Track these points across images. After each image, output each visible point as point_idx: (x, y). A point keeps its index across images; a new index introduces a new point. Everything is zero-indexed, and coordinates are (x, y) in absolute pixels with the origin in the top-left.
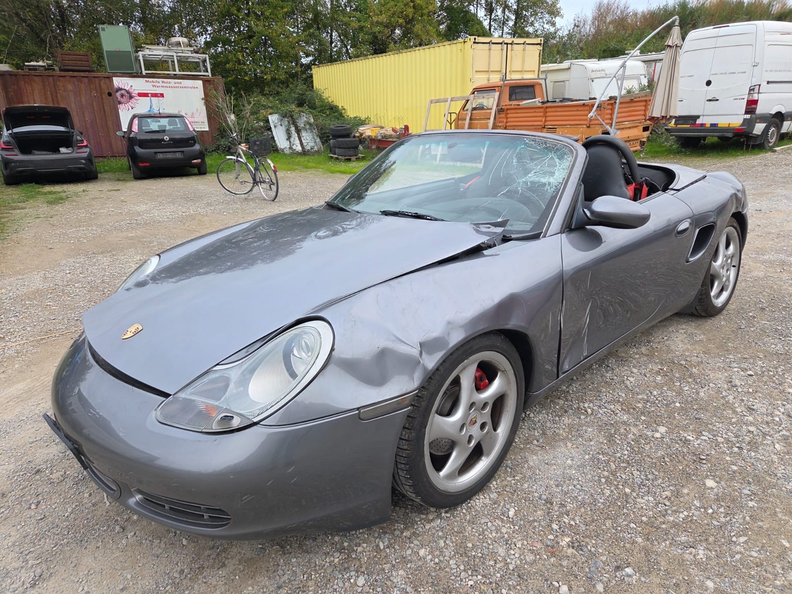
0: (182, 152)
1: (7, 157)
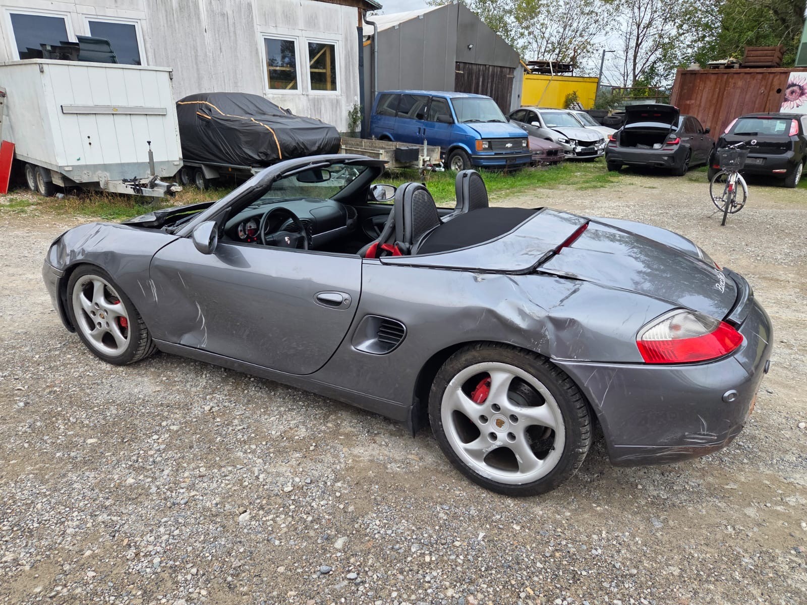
0: (765, 158)
1: (610, 148)
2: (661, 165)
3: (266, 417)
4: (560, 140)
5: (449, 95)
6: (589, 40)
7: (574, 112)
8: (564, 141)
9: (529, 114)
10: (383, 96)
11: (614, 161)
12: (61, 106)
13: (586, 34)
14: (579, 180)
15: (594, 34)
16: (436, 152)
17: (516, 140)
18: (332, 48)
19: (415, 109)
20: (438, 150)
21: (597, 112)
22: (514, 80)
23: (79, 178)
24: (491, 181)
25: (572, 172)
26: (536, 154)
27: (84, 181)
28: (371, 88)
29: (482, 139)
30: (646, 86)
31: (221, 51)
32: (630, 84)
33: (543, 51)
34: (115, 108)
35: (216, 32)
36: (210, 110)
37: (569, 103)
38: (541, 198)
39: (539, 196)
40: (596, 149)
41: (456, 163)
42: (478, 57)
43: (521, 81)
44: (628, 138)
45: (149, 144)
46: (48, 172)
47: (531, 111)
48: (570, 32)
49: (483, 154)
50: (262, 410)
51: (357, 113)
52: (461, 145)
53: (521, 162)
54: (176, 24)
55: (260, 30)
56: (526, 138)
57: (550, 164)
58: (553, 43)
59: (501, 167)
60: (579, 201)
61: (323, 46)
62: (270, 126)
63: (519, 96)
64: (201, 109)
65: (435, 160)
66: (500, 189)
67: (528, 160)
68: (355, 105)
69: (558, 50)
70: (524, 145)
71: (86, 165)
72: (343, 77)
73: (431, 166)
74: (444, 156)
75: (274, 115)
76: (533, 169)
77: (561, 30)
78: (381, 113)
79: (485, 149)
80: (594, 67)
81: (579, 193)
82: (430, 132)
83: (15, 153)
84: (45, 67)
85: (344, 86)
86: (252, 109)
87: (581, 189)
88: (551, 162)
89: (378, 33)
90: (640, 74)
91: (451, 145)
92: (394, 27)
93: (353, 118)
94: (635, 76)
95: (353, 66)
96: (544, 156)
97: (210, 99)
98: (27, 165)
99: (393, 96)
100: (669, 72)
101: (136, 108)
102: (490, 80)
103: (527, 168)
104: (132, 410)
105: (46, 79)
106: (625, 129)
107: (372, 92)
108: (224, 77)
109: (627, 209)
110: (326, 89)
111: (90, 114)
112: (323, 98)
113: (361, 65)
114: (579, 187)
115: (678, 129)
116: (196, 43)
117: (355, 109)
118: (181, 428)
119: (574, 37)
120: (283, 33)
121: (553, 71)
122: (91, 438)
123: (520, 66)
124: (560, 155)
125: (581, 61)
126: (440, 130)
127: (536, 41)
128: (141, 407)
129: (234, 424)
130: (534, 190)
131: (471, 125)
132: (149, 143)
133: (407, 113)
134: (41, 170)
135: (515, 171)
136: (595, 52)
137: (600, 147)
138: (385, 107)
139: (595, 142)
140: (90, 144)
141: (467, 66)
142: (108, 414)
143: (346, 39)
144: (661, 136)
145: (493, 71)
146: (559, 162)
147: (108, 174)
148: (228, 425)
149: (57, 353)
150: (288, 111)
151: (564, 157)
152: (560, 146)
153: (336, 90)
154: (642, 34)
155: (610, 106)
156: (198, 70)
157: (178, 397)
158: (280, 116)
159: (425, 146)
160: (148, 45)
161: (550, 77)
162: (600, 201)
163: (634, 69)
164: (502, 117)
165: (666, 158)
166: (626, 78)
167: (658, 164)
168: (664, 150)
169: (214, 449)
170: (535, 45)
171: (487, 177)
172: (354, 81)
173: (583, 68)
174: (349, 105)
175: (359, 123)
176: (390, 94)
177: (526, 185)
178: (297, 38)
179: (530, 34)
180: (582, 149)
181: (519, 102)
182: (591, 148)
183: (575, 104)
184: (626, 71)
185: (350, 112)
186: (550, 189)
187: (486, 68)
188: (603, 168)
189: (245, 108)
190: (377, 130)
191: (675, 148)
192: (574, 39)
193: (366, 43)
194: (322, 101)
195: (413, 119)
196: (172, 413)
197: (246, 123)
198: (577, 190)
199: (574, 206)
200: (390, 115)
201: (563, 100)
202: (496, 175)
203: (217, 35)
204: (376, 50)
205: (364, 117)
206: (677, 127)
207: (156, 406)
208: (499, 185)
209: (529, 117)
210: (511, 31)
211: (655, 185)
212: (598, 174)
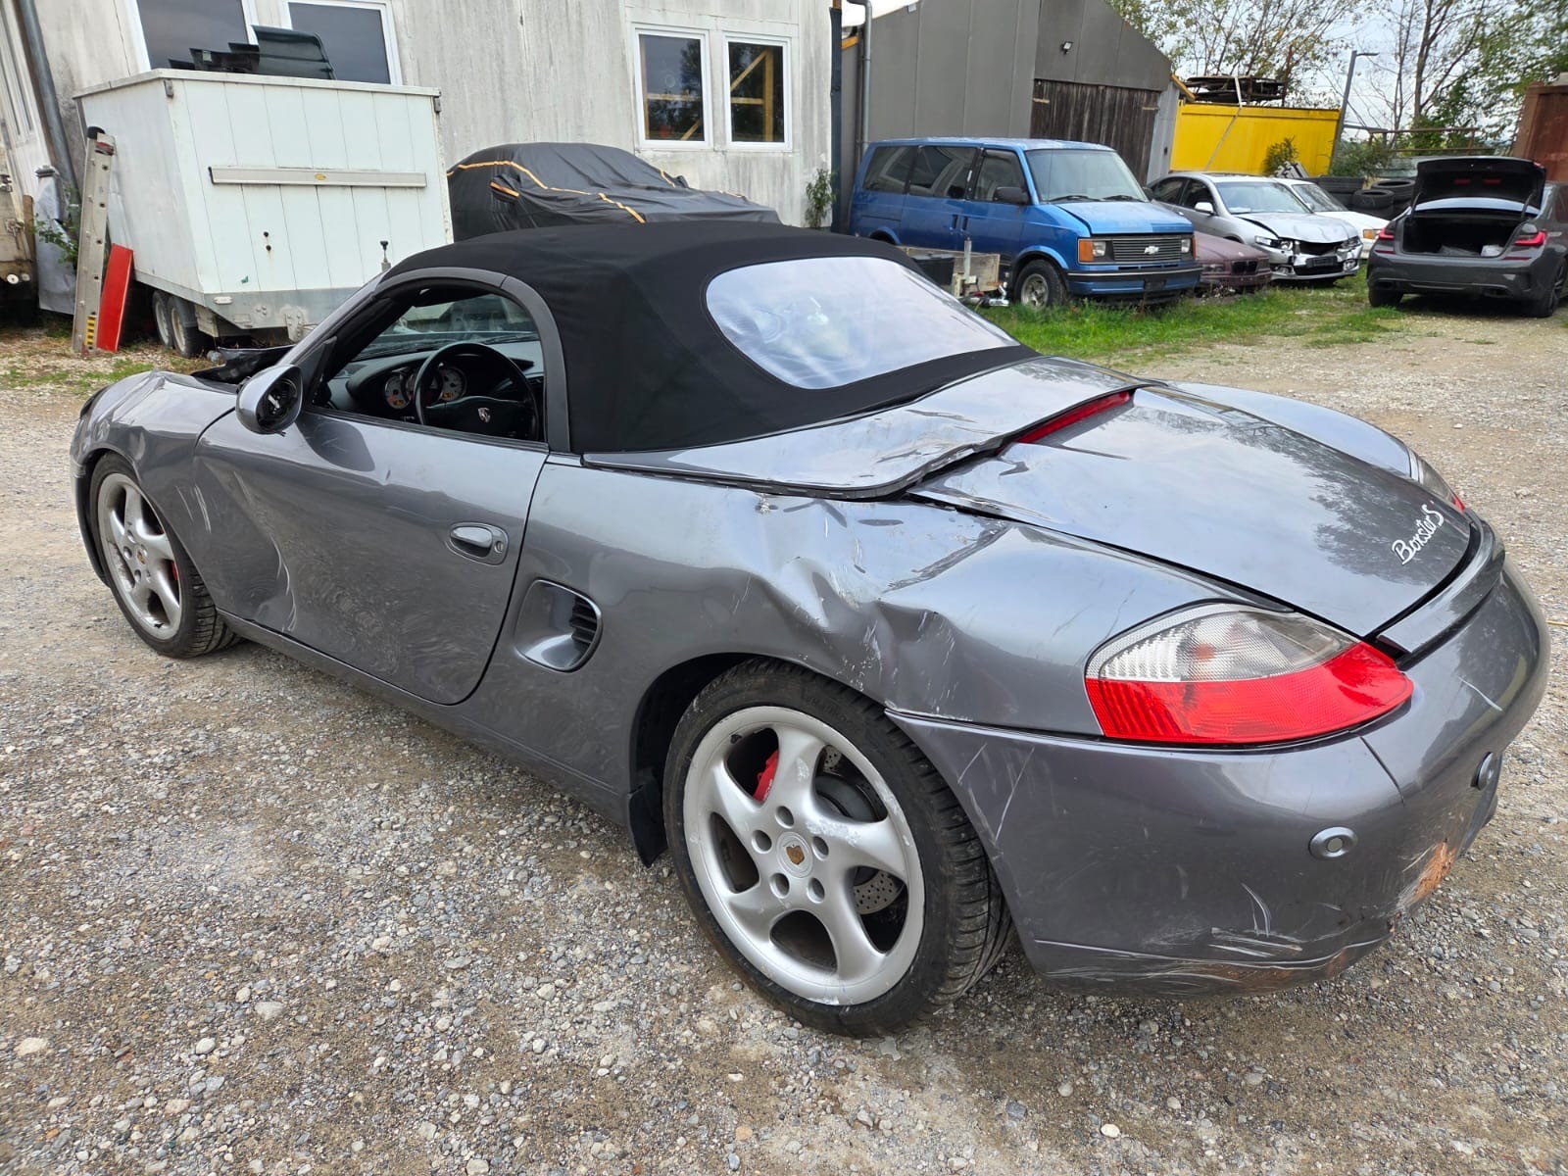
1: (1379, 254)
2: (1500, 291)
3: (529, 981)
4: (1258, 240)
5: (1022, 144)
6: (1318, 33)
7: (1288, 182)
8: (1269, 242)
9: (1189, 188)
10: (881, 150)
11: (1386, 284)
12: (210, 169)
13: (1313, 20)
14: (1307, 325)
15: (1330, 22)
16: (989, 265)
17: (1167, 237)
18: (777, 53)
19: (949, 176)
20: (995, 261)
21: (1339, 181)
22: (1157, 117)
23: (244, 319)
24: (1108, 328)
25: (1289, 308)
26: (1209, 269)
27: (256, 327)
28: (856, 138)
29: (1093, 236)
30: (1443, 126)
31: (551, 63)
32: (1406, 123)
33: (1218, 58)
34: (320, 174)
35: (543, 23)
36: (518, 179)
37: (1275, 163)
38: (1226, 364)
39: (1223, 361)
40: (1340, 259)
41: (1033, 290)
42: (1083, 69)
43: (1172, 119)
44: (1425, 234)
45: (385, 248)
46: (190, 307)
47: (1193, 181)
48: (1277, 19)
49: (1094, 270)
50: (522, 956)
51: (824, 187)
52: (1044, 249)
53: (1176, 286)
54: (463, 9)
55: (630, 18)
56: (1188, 234)
57: (1237, 292)
58: (1238, 42)
59: (1131, 298)
60: (1318, 372)
61: (756, 50)
62: (639, 209)
63: (1166, 151)
64: (500, 177)
65: (988, 284)
66: (1131, 344)
67: (1194, 283)
68: (821, 173)
69: (1250, 55)
70: (1185, 249)
71: (261, 294)
72: (799, 113)
73: (979, 295)
74: (1007, 274)
75: (649, 188)
76: (1202, 302)
77: (1258, 15)
78: (874, 187)
79: (1098, 258)
80: (1327, 90)
81: (1315, 353)
82: (975, 224)
83: (133, 270)
84: (177, 87)
85: (799, 132)
86: (603, 175)
87: (1317, 344)
88: (1242, 287)
89: (873, 20)
90: (1430, 104)
91: (1023, 252)
92: (907, 7)
93: (815, 198)
94: (1419, 107)
95: (819, 87)
96: (1226, 274)
97: (519, 158)
98: (156, 293)
99: (901, 151)
100: (1495, 98)
101: (364, 172)
102: (1105, 118)
103: (1188, 300)
104: (174, 936)
105: (177, 110)
106: (1414, 212)
107: (857, 145)
108: (556, 116)
109: (1439, 390)
110: (762, 140)
111: (269, 185)
112: (756, 157)
113: (836, 88)
114: (1310, 340)
115: (1540, 213)
116: (502, 46)
117: (821, 178)
118: (285, 1013)
119: (1287, 28)
120: (676, 24)
121: (1242, 97)
122: (35, 1035)
123: (1170, 87)
124: (1262, 271)
125: (1299, 77)
126: (1000, 219)
127: (1204, 39)
128: (201, 929)
129: (435, 1004)
130: (1211, 348)
131: (1068, 206)
132: (385, 244)
133: (928, 186)
134: (179, 305)
135: (1163, 306)
136: (1330, 57)
137: (1349, 256)
138: (884, 174)
139: (1338, 245)
140: (269, 248)
141: (1058, 88)
142: (108, 950)
143: (807, 34)
144: (1501, 229)
145: (1113, 98)
146: (1260, 287)
147: (304, 311)
148: (416, 1007)
149: (59, 740)
150: (680, 181)
151: (1270, 276)
152: (1260, 253)
153: (783, 141)
154: (1437, 18)
155: (1364, 169)
156: (504, 100)
157: (306, 897)
158: (661, 190)
159: (968, 252)
160: (406, 52)
161: (1233, 110)
162: (1367, 371)
163: (1418, 93)
164: (1137, 191)
165: (1511, 277)
166: (1398, 113)
167: (1493, 290)
168: (1507, 258)
169: (358, 1105)
170: (1200, 46)
171: (1101, 320)
172: (821, 121)
173: (1303, 93)
174: (810, 172)
175: (828, 208)
176: (896, 147)
177: (1189, 336)
178: (706, 33)
179: (1188, 24)
180: (1308, 260)
181: (1167, 161)
182: (1329, 258)
183: (1288, 165)
184: (1399, 96)
185: (810, 186)
186: (1245, 345)
187: (1098, 92)
188: (1358, 300)
189: (592, 176)
190: (866, 223)
191: (1536, 254)
192: (1286, 33)
193: (848, 41)
194: (754, 164)
195: (942, 197)
196: (278, 953)
197: (588, 204)
198: (1307, 347)
199: (1308, 383)
200: (894, 190)
201: (1262, 156)
202: (1120, 314)
203: (544, 31)
204: (868, 57)
205: (839, 197)
206: (1539, 208)
207: (242, 926)
208: (1130, 337)
209: (1190, 193)
210: (1148, 20)
211: (1491, 338)
212: (1348, 313)
